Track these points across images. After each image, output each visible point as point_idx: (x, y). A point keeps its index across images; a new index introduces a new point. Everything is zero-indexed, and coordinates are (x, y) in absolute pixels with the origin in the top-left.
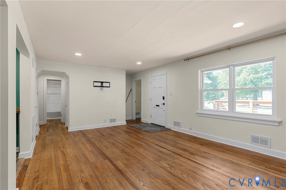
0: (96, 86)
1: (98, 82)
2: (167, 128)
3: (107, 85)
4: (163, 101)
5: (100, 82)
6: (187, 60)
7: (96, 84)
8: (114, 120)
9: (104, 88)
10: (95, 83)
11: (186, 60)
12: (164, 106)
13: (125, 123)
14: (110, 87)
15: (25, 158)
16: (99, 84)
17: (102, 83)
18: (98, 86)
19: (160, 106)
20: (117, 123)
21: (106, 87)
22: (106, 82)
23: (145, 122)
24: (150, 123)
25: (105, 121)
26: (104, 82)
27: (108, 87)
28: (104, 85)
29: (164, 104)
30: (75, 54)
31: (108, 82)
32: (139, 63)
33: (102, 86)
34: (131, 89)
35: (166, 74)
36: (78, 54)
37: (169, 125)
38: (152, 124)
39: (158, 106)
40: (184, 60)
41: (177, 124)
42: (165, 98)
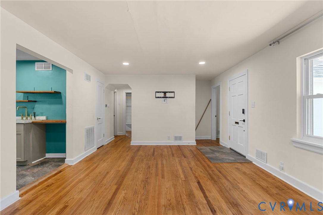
0: (158, 97)
1: (160, 92)
2: (247, 160)
3: (172, 95)
4: (243, 117)
5: (163, 92)
6: (274, 43)
7: (158, 95)
8: (180, 138)
9: (167, 98)
10: (157, 93)
11: (272, 44)
12: (244, 124)
13: (194, 143)
14: (174, 98)
15: (69, 164)
16: (162, 95)
17: (165, 93)
18: (160, 97)
19: (239, 123)
20: (183, 142)
21: (170, 97)
22: (170, 92)
23: (224, 146)
24: (229, 147)
25: (169, 138)
26: (167, 92)
27: (172, 97)
28: (168, 95)
29: (244, 121)
30: (122, 64)
31: (172, 92)
32: (202, 63)
33: (165, 97)
34: (211, 100)
35: (247, 74)
36: (126, 64)
37: (250, 156)
38: (230, 149)
39: (237, 123)
40: (270, 45)
41: (260, 155)
42: (246, 112)
